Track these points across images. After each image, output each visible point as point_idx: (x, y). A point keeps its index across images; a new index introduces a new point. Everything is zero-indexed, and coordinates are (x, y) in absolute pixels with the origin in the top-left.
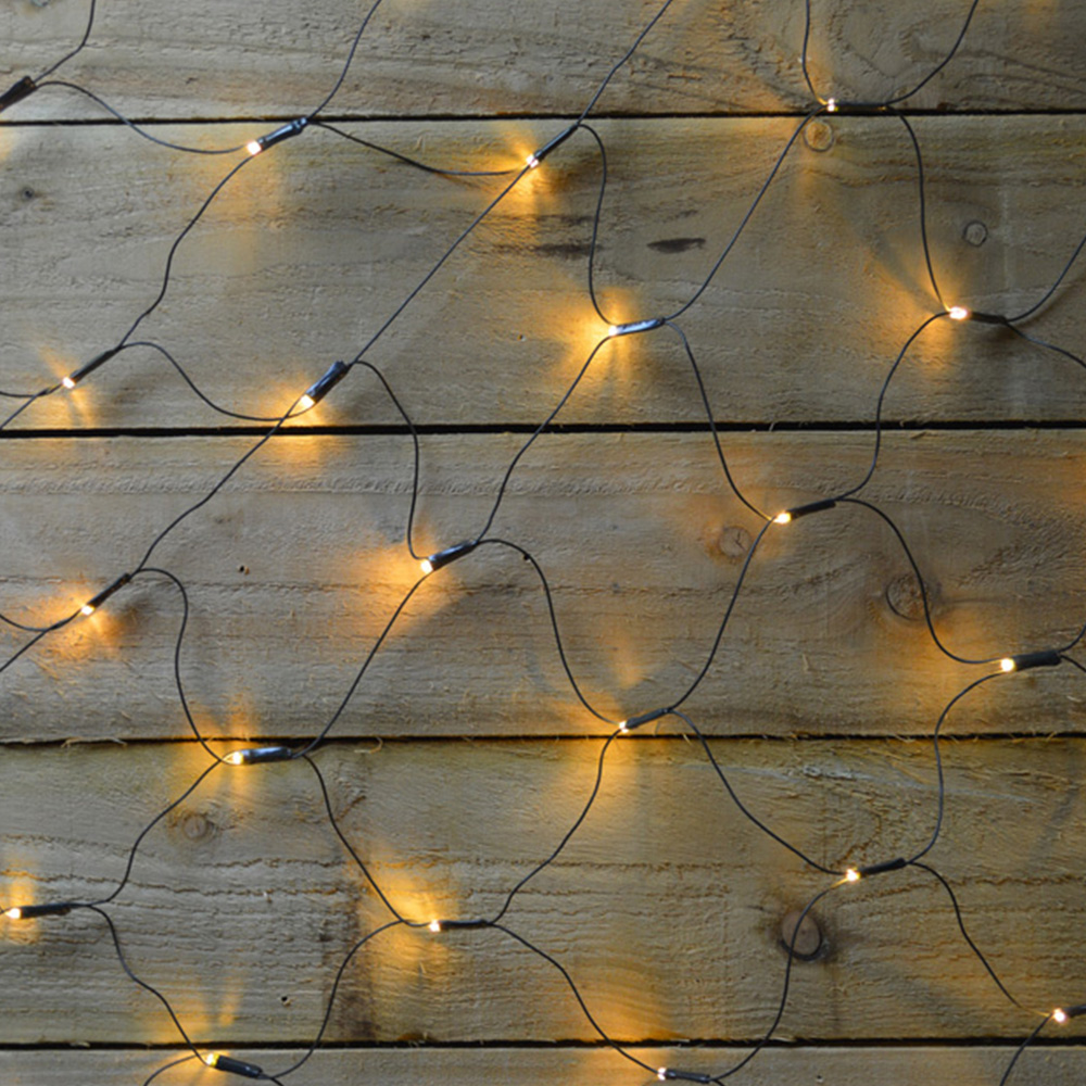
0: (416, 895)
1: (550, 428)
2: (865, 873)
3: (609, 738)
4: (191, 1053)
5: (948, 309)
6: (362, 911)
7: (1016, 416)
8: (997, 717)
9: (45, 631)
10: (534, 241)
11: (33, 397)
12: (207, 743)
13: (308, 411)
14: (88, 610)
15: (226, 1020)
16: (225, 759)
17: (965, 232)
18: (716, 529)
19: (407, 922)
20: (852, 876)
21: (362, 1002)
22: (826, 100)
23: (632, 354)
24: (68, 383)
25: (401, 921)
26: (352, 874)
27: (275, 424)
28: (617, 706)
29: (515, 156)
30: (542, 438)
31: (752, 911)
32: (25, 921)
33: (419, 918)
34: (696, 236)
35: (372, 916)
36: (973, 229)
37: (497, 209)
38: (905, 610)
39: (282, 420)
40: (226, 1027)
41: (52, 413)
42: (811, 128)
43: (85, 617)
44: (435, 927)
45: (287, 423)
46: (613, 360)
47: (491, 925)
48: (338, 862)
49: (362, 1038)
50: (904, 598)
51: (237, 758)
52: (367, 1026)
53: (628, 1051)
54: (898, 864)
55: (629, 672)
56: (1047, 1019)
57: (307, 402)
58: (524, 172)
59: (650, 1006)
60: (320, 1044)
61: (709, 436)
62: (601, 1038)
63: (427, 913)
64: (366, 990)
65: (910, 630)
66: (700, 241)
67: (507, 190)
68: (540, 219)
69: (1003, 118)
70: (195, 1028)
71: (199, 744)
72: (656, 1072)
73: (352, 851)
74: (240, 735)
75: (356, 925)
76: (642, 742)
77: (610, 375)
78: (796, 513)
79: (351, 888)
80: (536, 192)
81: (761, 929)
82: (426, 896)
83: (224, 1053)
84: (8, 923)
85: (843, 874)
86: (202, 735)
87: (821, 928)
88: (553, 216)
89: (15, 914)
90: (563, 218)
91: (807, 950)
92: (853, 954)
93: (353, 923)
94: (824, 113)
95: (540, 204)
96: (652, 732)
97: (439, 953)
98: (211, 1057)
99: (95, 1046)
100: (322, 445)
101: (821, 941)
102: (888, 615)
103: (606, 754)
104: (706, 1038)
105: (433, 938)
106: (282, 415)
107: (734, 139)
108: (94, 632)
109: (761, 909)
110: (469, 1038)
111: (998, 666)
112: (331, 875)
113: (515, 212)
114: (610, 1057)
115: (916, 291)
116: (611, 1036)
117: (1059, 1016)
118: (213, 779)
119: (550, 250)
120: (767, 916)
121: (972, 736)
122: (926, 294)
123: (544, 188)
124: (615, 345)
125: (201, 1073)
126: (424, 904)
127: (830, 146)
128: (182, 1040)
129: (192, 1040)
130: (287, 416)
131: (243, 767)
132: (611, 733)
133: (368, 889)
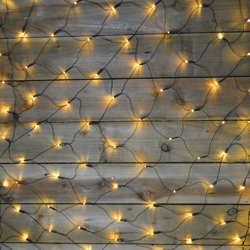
0: (112, 143)
1: (130, 78)
2: (172, 138)
3: (138, 121)
4: (82, 164)
5: (185, 61)
6: (105, 145)
7: (195, 76)
8: (192, 118)
9: (62, 107)
10: (128, 52)
11: (59, 75)
12: (84, 122)
13: (97, 76)
14: (67, 104)
15: (87, 160)
16: (86, 124)
17: (188, 50)
18: (153, 92)
19: (111, 146)
20: (170, 139)
21: (105, 157)
22: (168, 31)
23: (141, 68)
24: (64, 73)
25: (110, 146)
26: (104, 140)
27: (92, 78)
28: (139, 117)
29: (125, 40)
30: (129, 80)
31: (158, 145)
32: (60, 146)
33: (113, 146)
34: (150, 51)
35: (106, 145)
36: (189, 50)
37: (123, 48)
38: (179, 103)
39: (93, 78)
40: (87, 161)
41: (62, 77)
42: (166, 36)
43: (67, 105)
44: (115, 147)
45: (94, 78)
46: (139, 69)
47: (122, 146)
48: (102, 138)
49: (105, 162)
50: (179, 101)
51: (88, 124)
52: (106, 160)
53: (142, 164)
54: (177, 137)
55: (142, 112)
56: (197, 159)
57: (97, 75)
58: (126, 43)
59: (144, 158)
60: (99, 163)
61: (151, 79)
62: (138, 162)
63: (114, 145)
64: (106, 155)
65: (180, 106)
66: (151, 52)
67: (124, 45)
68: (129, 49)
69: (193, 34)
70: (83, 161)
71: (83, 122)
72: (144, 166)
73: (104, 137)
74: (88, 121)
75: (104, 147)
76: (143, 122)
77: (138, 71)
78: (164, 90)
79: (104, 142)
80: (128, 45)
81: (159, 147)
82: (114, 143)
83: (87, 164)
84: (58, 146)
85: (169, 139)
86: (83, 121)
87: (168, 147)
88: (130, 49)
89: (59, 145)
90: (132, 49)
91: (166, 150)
92: (172, 151)
93: (104, 146)
94: (167, 34)
95: (129, 47)
96: (144, 120)
97: (116, 151)
98: (85, 164)
99: (70, 163)
100: (99, 81)
101: (168, 149)
102: (177, 104)
103: (138, 123)
104: (152, 162)
105: (114, 148)
106: (93, 77)
107: (155, 37)
108: (68, 107)
109: (160, 144)
110: (120, 162)
111: (191, 111)
112: (101, 140)
113: (125, 48)
114: (139, 165)
115: (181, 59)
116: (139, 162)
117: (199, 158)
118: (85, 127)
119: (130, 53)
120: (160, 145)
121: (188, 121)
122: (182, 59)
123: (129, 45)
124: (139, 67)
125: (84, 167)
126: (113, 144)
127: (169, 38)
128: (81, 162)
129: (83, 162)
130: (94, 77)
131: (89, 125)
132: (138, 120)
133: (106, 142)
